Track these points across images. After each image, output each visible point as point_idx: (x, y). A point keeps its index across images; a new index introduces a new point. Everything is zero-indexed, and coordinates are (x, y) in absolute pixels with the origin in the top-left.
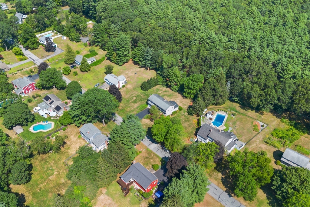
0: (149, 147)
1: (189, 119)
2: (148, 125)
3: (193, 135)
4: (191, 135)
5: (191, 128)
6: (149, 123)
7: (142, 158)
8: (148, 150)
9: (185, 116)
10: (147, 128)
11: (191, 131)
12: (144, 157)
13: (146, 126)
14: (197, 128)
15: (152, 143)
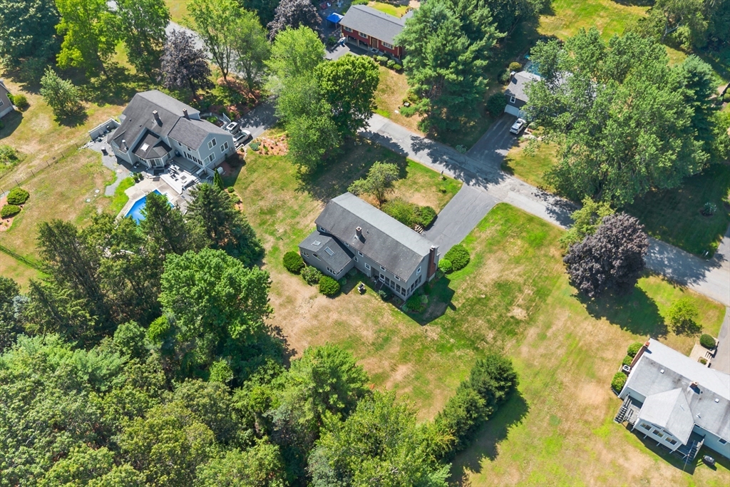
0: (386, 120)
1: (258, 221)
2: (410, 186)
3: (248, 161)
4: (256, 161)
5: (252, 187)
6: (408, 194)
7: (395, 88)
8: (386, 114)
9: (272, 234)
10: (409, 175)
11: (255, 175)
12: (392, 93)
13: (415, 183)
14: (233, 185)
15: (381, 134)
